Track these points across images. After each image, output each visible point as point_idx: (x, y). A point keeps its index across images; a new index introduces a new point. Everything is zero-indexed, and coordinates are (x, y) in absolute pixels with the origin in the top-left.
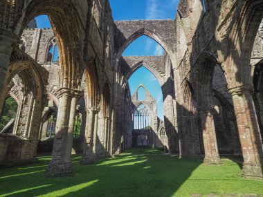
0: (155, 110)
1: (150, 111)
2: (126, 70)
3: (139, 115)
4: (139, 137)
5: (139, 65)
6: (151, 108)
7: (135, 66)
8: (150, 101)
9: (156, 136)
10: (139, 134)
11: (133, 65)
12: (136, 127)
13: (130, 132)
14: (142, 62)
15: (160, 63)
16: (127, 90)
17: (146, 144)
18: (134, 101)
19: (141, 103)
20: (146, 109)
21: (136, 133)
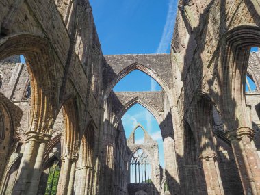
0: (156, 157)
1: (150, 157)
2: (118, 107)
3: (137, 163)
4: (136, 193)
5: (134, 102)
6: (152, 154)
7: (129, 102)
8: (150, 144)
11: (126, 102)
12: (132, 180)
14: (137, 98)
15: (158, 101)
16: (120, 131)
18: (130, 145)
19: (139, 148)
20: (145, 155)
21: (133, 188)
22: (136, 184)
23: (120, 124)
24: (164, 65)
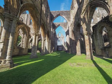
2: (55, 27)
3: (59, 41)
5: (59, 25)
6: (63, 39)
7: (58, 26)
8: (63, 37)
9: (64, 47)
12: (58, 45)
13: (56, 46)
15: (65, 25)
16: (55, 33)
17: (61, 50)
18: (58, 37)
19: (60, 37)
21: (58, 47)
23: (55, 31)
24: (68, 14)
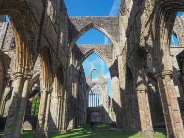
0: (106, 90)
1: (102, 90)
2: (80, 56)
3: (93, 94)
4: (92, 114)
5: (91, 52)
6: (104, 89)
7: (88, 52)
8: (102, 82)
9: (107, 114)
10: (93, 112)
11: (86, 52)
12: (90, 105)
13: (85, 110)
14: (93, 49)
15: (108, 51)
16: (81, 73)
17: (99, 120)
18: (88, 82)
19: (94, 84)
20: (99, 89)
21: (91, 111)
22: (92, 107)
23: (82, 67)
